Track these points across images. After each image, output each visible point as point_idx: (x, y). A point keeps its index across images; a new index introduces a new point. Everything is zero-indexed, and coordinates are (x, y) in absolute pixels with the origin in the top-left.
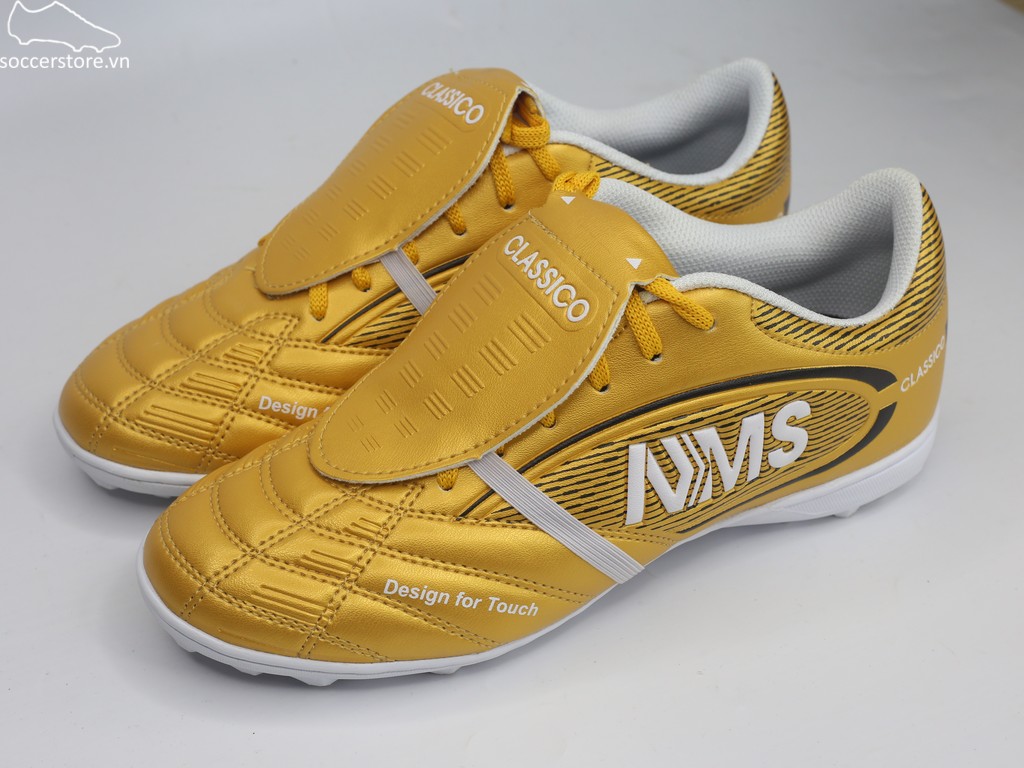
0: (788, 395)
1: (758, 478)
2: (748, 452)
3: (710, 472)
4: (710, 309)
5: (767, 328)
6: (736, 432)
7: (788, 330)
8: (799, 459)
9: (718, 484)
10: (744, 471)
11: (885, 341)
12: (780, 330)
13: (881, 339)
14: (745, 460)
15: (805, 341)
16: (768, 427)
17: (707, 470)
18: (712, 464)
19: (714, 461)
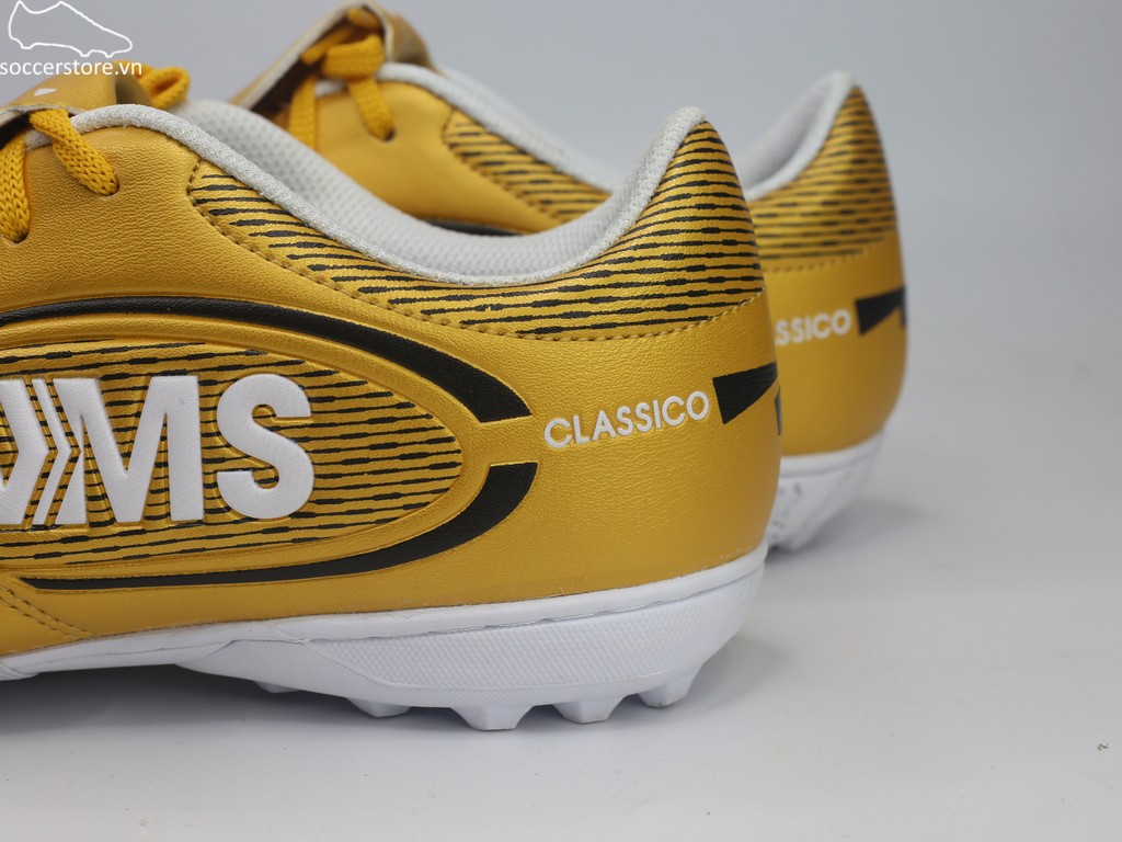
0: (247, 354)
1: (200, 522)
2: (163, 451)
3: (80, 464)
4: (111, 159)
5: (216, 212)
6: (136, 395)
7: (261, 229)
8: (296, 515)
9: (97, 496)
10: (159, 489)
11: (489, 314)
12: (241, 223)
13: (481, 308)
14: (158, 465)
15: (292, 257)
16: (208, 410)
17: (74, 460)
18: (84, 451)
19: (88, 446)
